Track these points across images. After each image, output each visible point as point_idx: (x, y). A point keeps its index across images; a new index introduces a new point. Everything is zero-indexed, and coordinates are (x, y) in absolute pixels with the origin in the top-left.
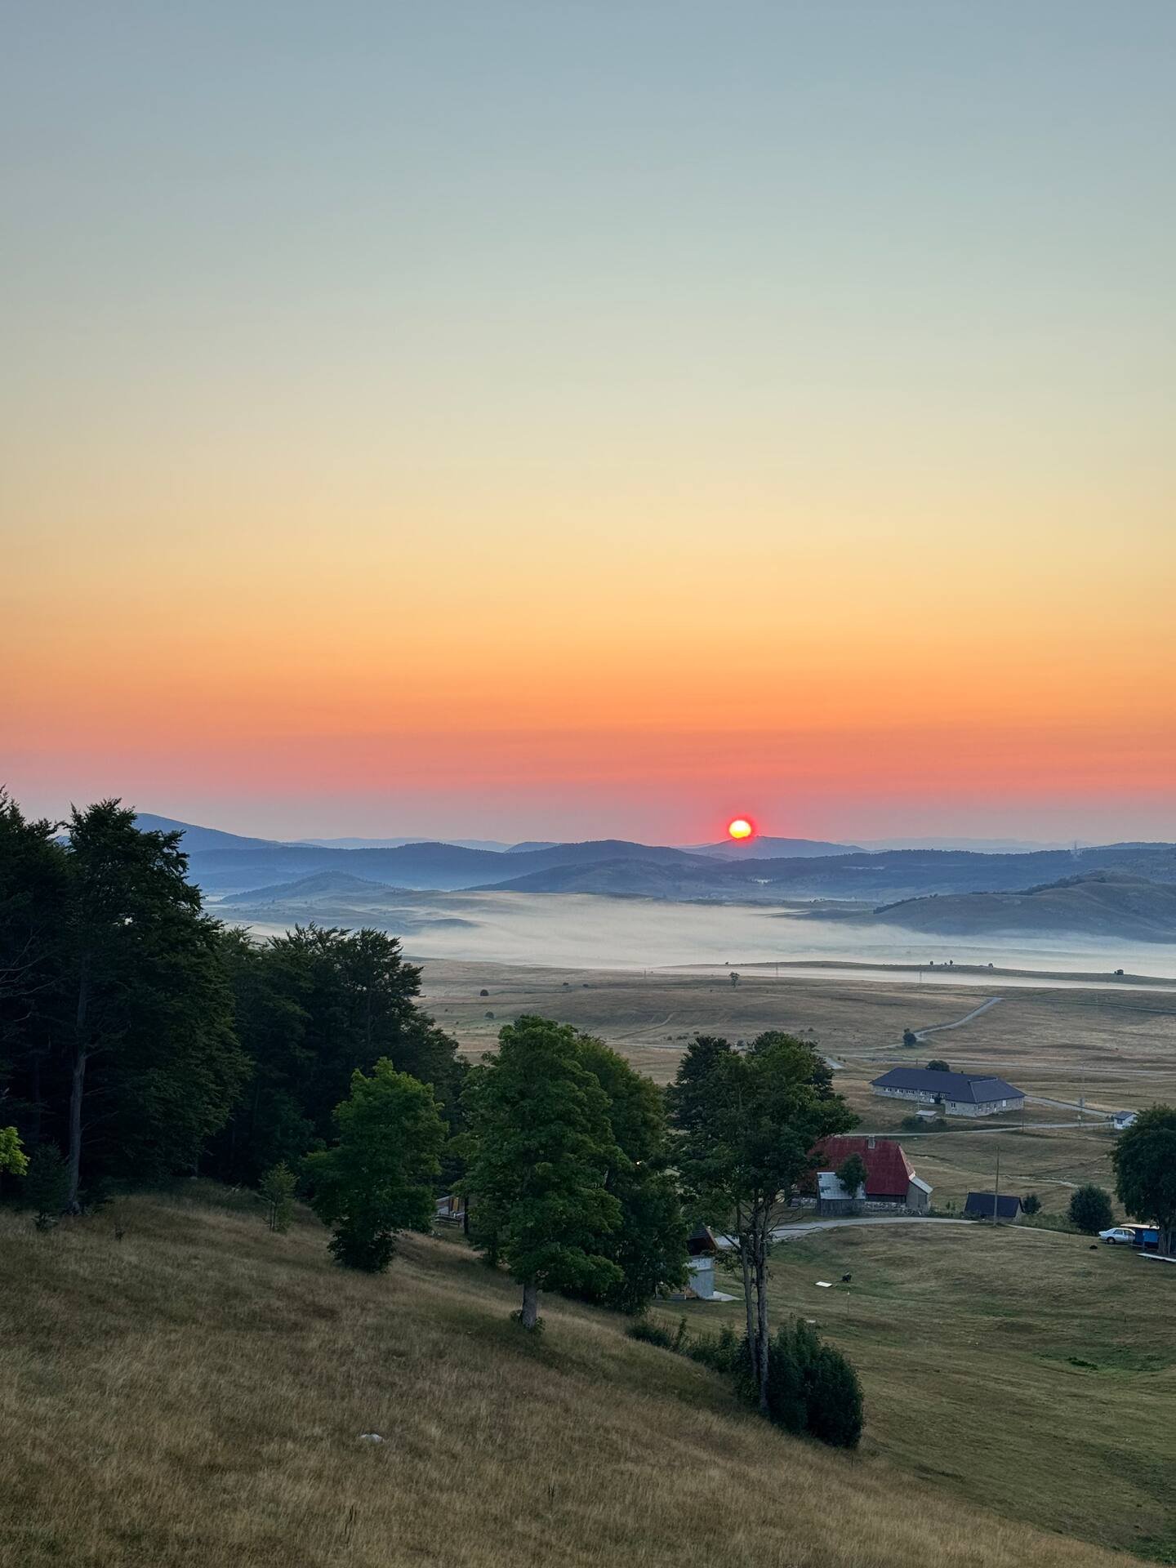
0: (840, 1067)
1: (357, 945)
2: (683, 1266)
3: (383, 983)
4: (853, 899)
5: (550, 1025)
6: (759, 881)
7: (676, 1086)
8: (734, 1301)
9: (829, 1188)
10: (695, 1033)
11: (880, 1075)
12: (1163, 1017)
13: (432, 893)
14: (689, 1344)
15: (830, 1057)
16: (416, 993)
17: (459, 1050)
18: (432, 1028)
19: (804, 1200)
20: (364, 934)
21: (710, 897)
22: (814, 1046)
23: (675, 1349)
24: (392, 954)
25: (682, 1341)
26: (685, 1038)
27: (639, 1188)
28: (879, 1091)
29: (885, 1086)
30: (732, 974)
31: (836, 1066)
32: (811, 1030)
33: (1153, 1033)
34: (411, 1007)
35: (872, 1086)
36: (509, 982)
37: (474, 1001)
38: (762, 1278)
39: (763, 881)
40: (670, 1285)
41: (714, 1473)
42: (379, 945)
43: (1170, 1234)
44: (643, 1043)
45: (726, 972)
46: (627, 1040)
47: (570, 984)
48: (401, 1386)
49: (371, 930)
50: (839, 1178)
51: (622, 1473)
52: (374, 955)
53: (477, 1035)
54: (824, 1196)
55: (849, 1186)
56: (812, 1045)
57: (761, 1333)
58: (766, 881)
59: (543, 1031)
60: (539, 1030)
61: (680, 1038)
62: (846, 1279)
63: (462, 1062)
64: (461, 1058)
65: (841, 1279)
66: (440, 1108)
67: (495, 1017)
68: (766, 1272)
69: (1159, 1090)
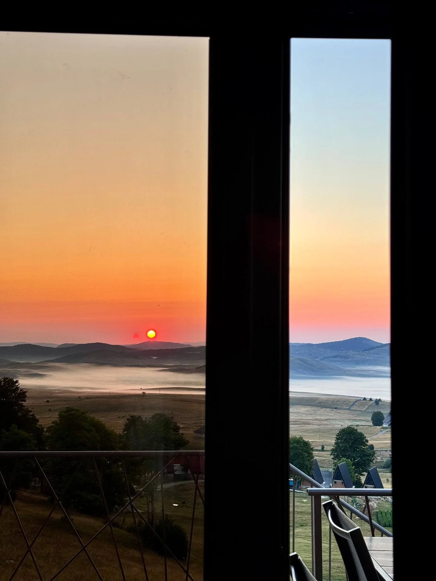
0: (183, 426)
1: (2, 383)
2: (124, 499)
3: (12, 397)
4: (188, 364)
5: (77, 410)
6: (153, 357)
7: (122, 434)
8: (143, 512)
9: (178, 470)
10: (129, 415)
11: (197, 429)
12: (297, 405)
13: (28, 363)
14: (126, 526)
15: (179, 422)
16: (25, 401)
17: (39, 423)
18: (31, 414)
19: (169, 475)
20: (4, 379)
21: (135, 364)
22: (173, 418)
23: (121, 528)
24: (16, 386)
25: (124, 525)
26: (125, 417)
27: (108, 471)
28: (196, 435)
29: (199, 433)
30: (143, 392)
31: (181, 426)
32: (172, 413)
33: (294, 411)
34: (22, 406)
35: (194, 433)
36: (57, 397)
37: (43, 405)
38: (153, 500)
39: (155, 358)
40: (119, 506)
41: (135, 569)
42: (10, 383)
43: (297, 482)
44: (109, 419)
45: (141, 392)
46: (103, 418)
47: (81, 397)
48: (21, 544)
49: (8, 377)
50: (182, 466)
51: (102, 570)
52: (8, 387)
53: (45, 418)
54: (176, 473)
55: (185, 469)
56: (172, 418)
57: (153, 520)
58: (156, 358)
59: (75, 412)
60: (73, 412)
61: (123, 417)
62: (184, 503)
63: (40, 427)
64: (40, 425)
65: (182, 503)
66: (35, 443)
67: (52, 410)
68: (155, 498)
69: (296, 432)
